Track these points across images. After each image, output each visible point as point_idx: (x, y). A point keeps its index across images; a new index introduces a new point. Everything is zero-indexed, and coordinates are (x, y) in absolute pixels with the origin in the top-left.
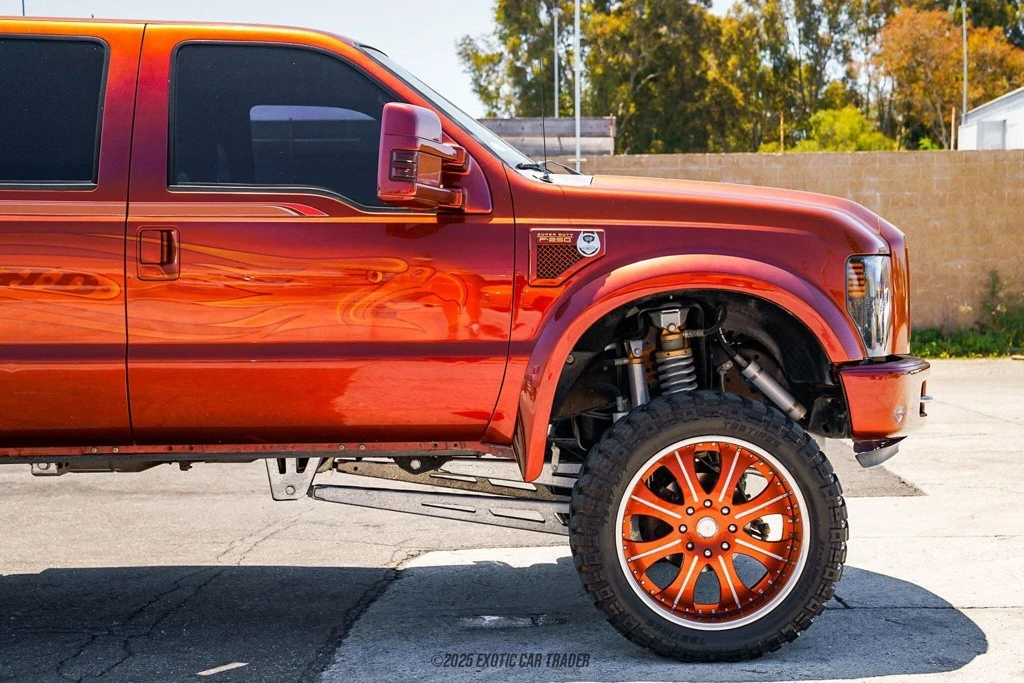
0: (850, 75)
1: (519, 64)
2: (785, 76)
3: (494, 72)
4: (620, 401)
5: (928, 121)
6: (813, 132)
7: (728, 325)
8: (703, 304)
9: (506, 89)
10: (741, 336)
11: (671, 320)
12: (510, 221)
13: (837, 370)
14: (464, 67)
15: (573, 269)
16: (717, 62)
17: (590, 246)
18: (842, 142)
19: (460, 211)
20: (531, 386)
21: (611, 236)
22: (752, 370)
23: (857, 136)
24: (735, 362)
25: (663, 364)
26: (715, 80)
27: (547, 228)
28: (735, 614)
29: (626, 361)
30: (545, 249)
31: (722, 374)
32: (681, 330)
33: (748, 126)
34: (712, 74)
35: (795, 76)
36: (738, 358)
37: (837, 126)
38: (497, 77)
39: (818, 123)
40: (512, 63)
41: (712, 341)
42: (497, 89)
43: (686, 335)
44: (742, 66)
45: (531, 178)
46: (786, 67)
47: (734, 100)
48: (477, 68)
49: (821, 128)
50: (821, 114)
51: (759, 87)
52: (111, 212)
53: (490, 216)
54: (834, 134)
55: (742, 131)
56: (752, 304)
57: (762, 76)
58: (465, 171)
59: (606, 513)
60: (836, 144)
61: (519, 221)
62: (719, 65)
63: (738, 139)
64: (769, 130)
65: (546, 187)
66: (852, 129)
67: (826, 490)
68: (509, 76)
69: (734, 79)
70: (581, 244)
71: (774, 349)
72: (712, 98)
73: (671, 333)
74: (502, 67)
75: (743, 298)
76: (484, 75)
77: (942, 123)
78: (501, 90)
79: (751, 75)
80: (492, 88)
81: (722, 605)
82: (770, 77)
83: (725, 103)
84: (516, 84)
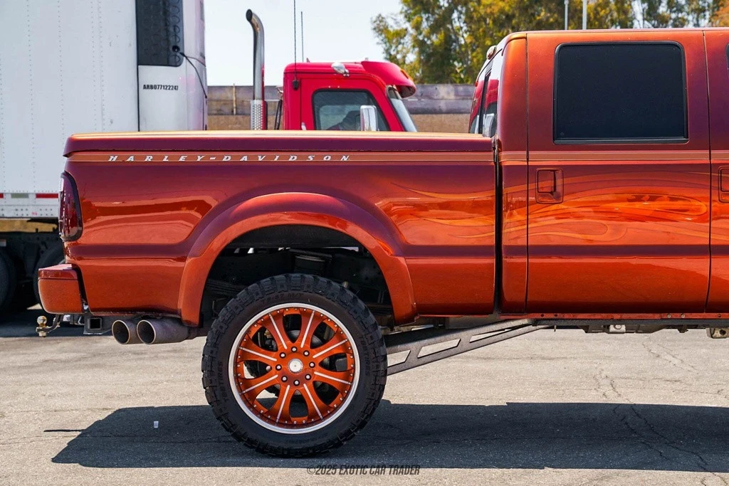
1: (421, 37)
3: (401, 43)
9: (412, 57)
14: (377, 40)
38: (403, 48)
40: (415, 36)
48: (388, 41)
52: (699, 157)
68: (414, 47)
74: (407, 40)
76: (394, 46)
84: (421, 52)
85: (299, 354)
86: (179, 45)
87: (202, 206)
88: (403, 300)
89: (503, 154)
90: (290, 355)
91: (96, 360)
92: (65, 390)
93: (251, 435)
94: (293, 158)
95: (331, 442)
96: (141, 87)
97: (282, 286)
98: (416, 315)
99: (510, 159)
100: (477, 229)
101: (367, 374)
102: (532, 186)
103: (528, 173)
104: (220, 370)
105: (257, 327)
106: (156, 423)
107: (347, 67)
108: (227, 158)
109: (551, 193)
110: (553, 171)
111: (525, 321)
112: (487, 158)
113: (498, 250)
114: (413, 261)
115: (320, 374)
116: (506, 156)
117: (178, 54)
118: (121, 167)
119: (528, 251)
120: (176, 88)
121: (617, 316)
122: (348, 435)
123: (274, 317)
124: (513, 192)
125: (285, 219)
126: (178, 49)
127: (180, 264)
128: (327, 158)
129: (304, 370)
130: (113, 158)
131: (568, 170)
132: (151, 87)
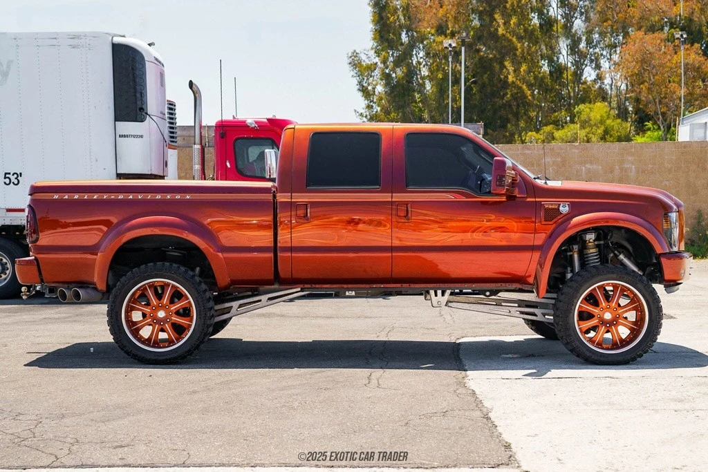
0: (600, 77)
1: (387, 71)
2: (557, 78)
3: (371, 77)
4: (569, 269)
5: (651, 111)
6: (576, 119)
7: (613, 240)
8: (603, 231)
9: (380, 89)
10: (617, 243)
11: (590, 237)
12: (534, 200)
13: (659, 256)
14: (352, 73)
15: (559, 217)
16: (513, 68)
17: (564, 209)
18: (595, 125)
19: (515, 196)
20: (541, 264)
21: (572, 205)
22: (622, 257)
23: (605, 122)
24: (615, 254)
25: (587, 254)
26: (513, 82)
27: (549, 203)
28: (618, 348)
29: (572, 253)
30: (547, 210)
31: (609, 258)
32: (594, 241)
33: (533, 114)
34: (511, 78)
35: (564, 78)
36: (616, 252)
37: (592, 115)
38: (373, 81)
39: (580, 113)
40: (383, 70)
41: (606, 246)
42: (374, 89)
43: (596, 243)
44: (529, 71)
45: (540, 182)
46: (558, 71)
47: (525, 97)
48: (360, 74)
49: (582, 116)
50: (582, 106)
51: (540, 86)
52: (386, 197)
53: (526, 198)
54: (590, 120)
55: (529, 117)
56: (623, 231)
57: (543, 78)
58: (516, 180)
59: (571, 309)
60: (591, 126)
61: (537, 200)
62: (515, 71)
63: (527, 122)
64: (547, 116)
65: (545, 186)
66: (601, 116)
67: (655, 301)
68: (381, 80)
69: (524, 80)
70: (561, 208)
71: (630, 248)
72: (512, 95)
73: (590, 242)
74: (377, 73)
75: (620, 228)
76: (366, 78)
77: (660, 113)
78: (376, 90)
79: (536, 78)
80: (370, 88)
81: (613, 345)
82: (548, 80)
83: (520, 98)
84: (387, 85)
85: (163, 307)
86: (144, 107)
87: (107, 223)
88: (223, 278)
89: (278, 194)
90: (158, 308)
91: (77, 318)
92: (48, 334)
93: (134, 352)
94: (159, 197)
95: (180, 356)
96: (117, 136)
97: (151, 269)
98: (231, 286)
99: (282, 198)
100: (263, 238)
101: (200, 318)
102: (293, 213)
103: (291, 206)
104: (117, 316)
105: (139, 292)
106: (92, 349)
107: (256, 122)
108: (121, 197)
109: (304, 217)
110: (306, 205)
111: (299, 289)
112: (269, 197)
113: (275, 249)
114: (226, 255)
115: (175, 319)
116: (279, 196)
117: (144, 114)
118: (61, 202)
119: (291, 249)
120: (142, 136)
121: (350, 286)
122: (190, 352)
123: (149, 287)
124: (283, 217)
125: (157, 231)
126: (143, 110)
127: (94, 257)
128: (178, 197)
129: (166, 316)
130: (56, 197)
131: (314, 204)
132: (125, 136)
